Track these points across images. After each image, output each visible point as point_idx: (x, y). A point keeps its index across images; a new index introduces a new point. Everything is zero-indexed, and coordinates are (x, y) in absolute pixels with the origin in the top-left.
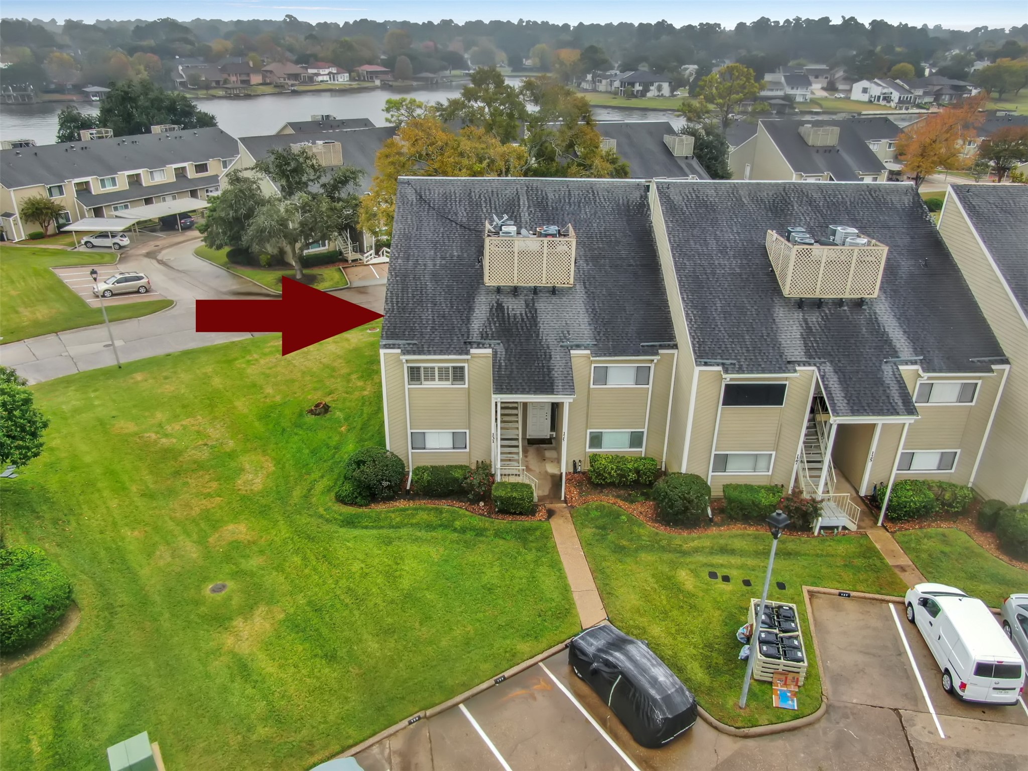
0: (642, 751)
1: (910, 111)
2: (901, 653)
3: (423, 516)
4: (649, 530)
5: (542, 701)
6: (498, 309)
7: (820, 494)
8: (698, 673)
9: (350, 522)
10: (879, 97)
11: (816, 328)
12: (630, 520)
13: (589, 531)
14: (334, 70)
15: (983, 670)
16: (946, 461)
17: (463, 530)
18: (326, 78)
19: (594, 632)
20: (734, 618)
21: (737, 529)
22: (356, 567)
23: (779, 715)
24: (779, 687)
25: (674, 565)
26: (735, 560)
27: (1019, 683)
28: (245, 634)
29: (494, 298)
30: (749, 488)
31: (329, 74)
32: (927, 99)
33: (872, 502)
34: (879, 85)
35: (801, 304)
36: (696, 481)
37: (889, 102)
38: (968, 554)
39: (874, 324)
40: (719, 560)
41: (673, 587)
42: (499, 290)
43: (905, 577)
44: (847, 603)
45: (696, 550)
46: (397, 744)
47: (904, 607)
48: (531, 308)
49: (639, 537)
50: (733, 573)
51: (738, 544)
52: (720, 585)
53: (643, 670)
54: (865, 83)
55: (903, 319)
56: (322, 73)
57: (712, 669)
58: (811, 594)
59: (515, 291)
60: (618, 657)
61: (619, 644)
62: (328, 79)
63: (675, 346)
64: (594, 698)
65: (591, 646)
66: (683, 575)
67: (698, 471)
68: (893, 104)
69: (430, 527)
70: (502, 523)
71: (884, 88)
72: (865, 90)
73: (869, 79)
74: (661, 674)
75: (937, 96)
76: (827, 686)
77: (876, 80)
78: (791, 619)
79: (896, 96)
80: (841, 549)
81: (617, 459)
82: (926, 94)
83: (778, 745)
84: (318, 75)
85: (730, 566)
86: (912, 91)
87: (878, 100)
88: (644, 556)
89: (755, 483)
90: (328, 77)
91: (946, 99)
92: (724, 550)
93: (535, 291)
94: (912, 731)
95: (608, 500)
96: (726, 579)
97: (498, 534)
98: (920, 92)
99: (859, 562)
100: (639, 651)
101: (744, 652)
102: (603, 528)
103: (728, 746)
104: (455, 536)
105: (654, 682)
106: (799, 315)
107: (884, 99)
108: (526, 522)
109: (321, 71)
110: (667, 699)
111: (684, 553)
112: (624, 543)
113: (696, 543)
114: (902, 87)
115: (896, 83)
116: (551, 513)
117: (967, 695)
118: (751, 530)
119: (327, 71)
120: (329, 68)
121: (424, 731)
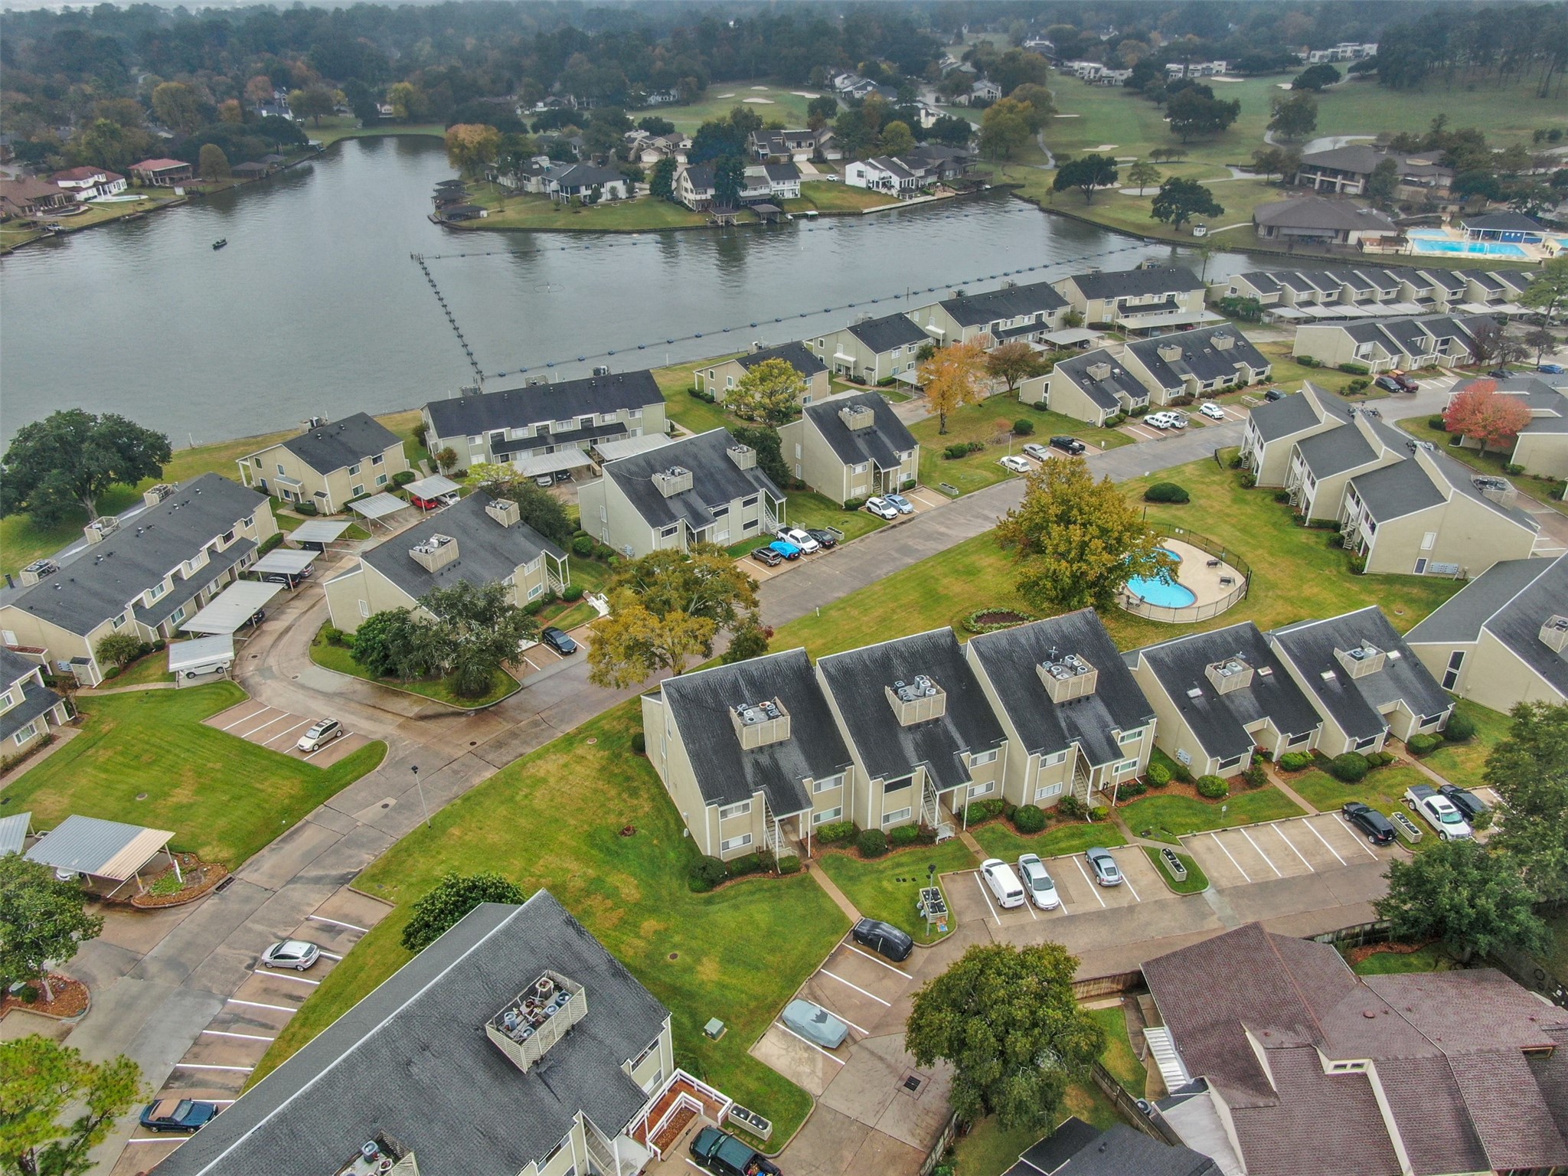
0: (896, 964)
1: (916, 200)
2: (982, 894)
3: (744, 887)
4: (861, 863)
5: (851, 958)
6: (757, 764)
7: (936, 827)
8: (908, 928)
9: (709, 902)
10: (878, 183)
11: (919, 741)
12: (849, 860)
13: (832, 872)
14: (102, 179)
15: (1010, 895)
16: (989, 788)
17: (769, 890)
18: (93, 192)
19: (863, 923)
20: (914, 899)
21: (900, 850)
22: (733, 925)
23: (942, 934)
24: (939, 924)
25: (880, 880)
26: (906, 869)
27: (1023, 896)
28: (708, 971)
29: (751, 756)
30: (902, 828)
31: (96, 185)
32: (931, 179)
33: (959, 817)
34: (875, 168)
35: (910, 728)
36: (876, 831)
37: (889, 189)
38: (1004, 836)
39: (946, 732)
40: (897, 871)
41: (883, 891)
42: (752, 751)
43: (978, 856)
44: (957, 877)
45: (885, 869)
46: (806, 992)
47: (980, 873)
48: (772, 757)
49: (857, 868)
50: (907, 876)
51: (904, 859)
52: (904, 884)
53: (890, 933)
54: (858, 166)
55: (958, 725)
56: (84, 186)
57: (913, 925)
58: (942, 877)
59: (761, 749)
60: (878, 931)
61: (876, 925)
62: (96, 194)
63: (853, 764)
64: (870, 950)
65: (865, 930)
66: (885, 884)
67: (876, 826)
68: (894, 192)
69: (752, 893)
70: (788, 879)
71: (881, 170)
72: (860, 174)
73: (863, 160)
74: (897, 933)
75: (939, 171)
76: (956, 918)
77: (870, 160)
78: (937, 894)
79: (896, 180)
80: (949, 849)
81: (832, 827)
82: (928, 173)
83: (944, 946)
84: (78, 190)
85: (904, 873)
86: (913, 172)
87: (878, 186)
88: (865, 879)
89: (904, 824)
90: (95, 189)
91: (949, 174)
92: (899, 865)
93: (771, 746)
94: (989, 926)
95: (833, 851)
96: (904, 880)
97: (788, 887)
98: (921, 172)
99: (959, 854)
100: (885, 926)
101: (922, 913)
102: (837, 868)
103: (927, 952)
104: (768, 894)
105: (896, 937)
106: (911, 736)
107: (884, 185)
108: (797, 876)
109: (82, 184)
110: (902, 941)
111: (882, 872)
112: (851, 874)
113: (885, 865)
114: (899, 167)
115: (894, 162)
116: (807, 867)
117: (1006, 906)
118: (907, 850)
119: (91, 181)
120: (93, 175)
121: (814, 984)
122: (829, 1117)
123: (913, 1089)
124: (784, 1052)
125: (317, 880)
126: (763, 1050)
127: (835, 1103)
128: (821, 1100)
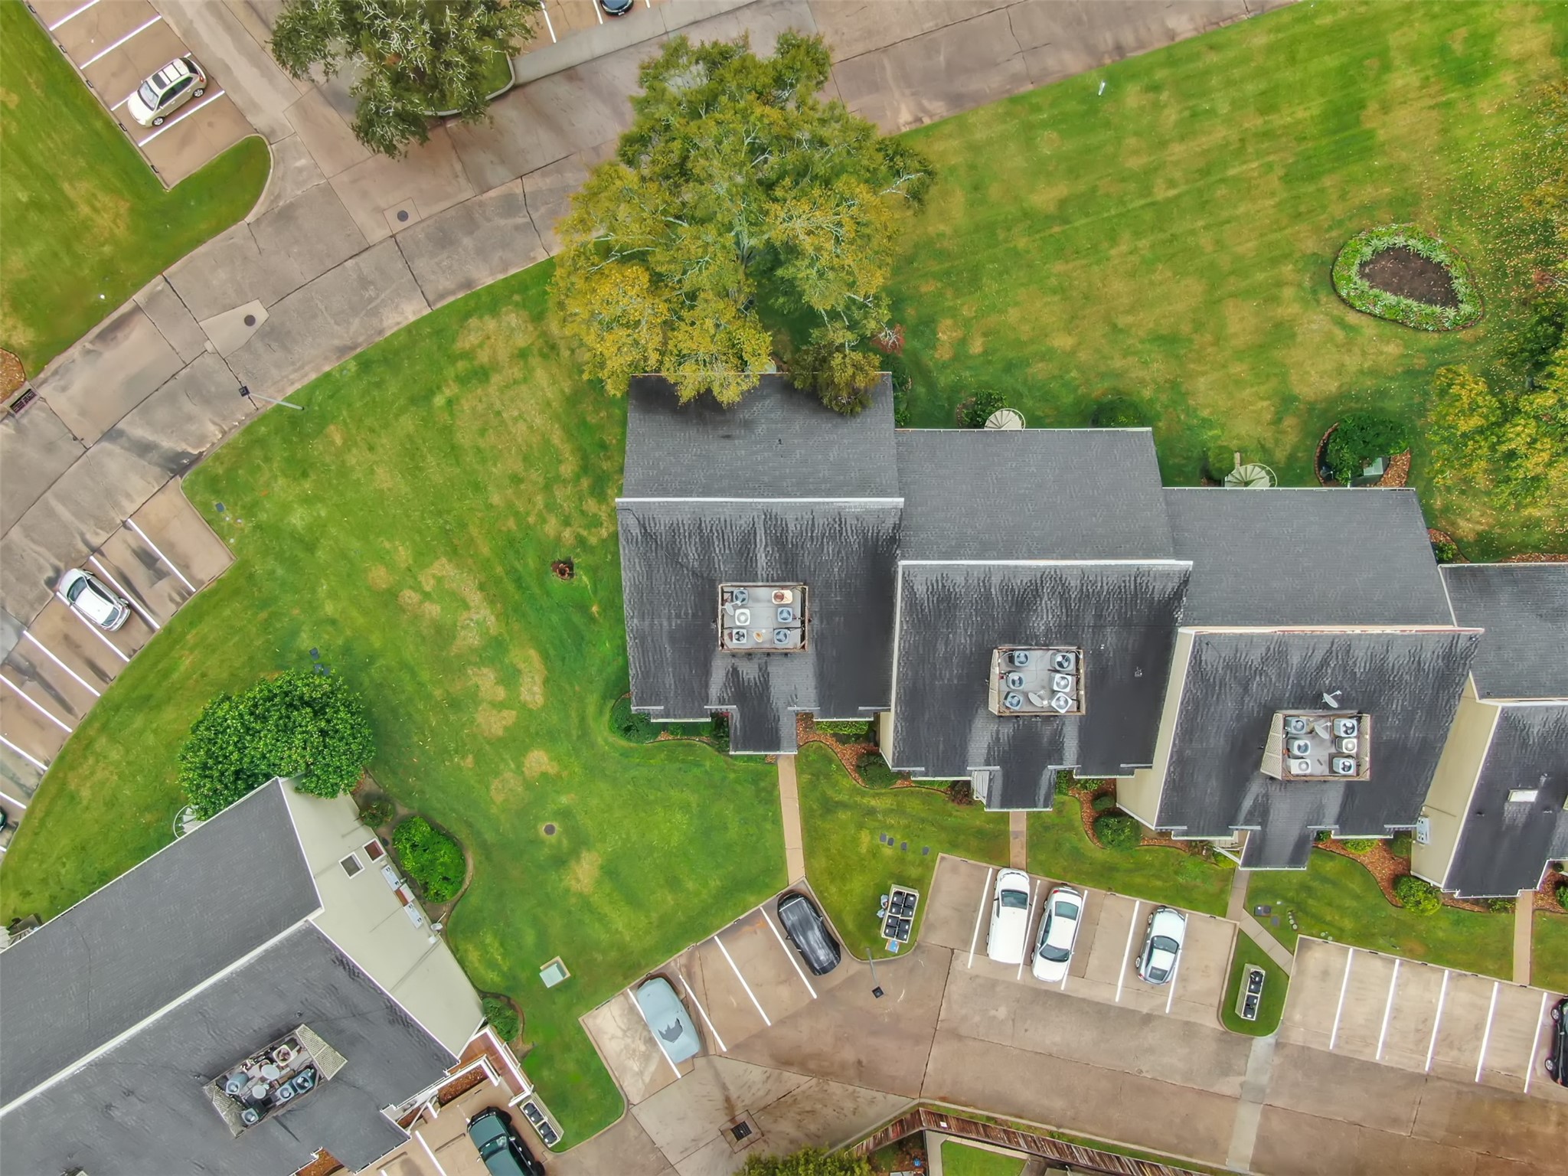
4: (851, 782)
5: (759, 936)
6: (734, 675)
9: (626, 756)
11: (1004, 737)
12: (839, 769)
13: (806, 778)
17: (711, 772)
25: (859, 826)
26: (903, 820)
28: (581, 876)
29: (729, 662)
35: (1000, 716)
39: (1058, 734)
41: (854, 849)
42: (733, 653)
45: (878, 806)
46: (683, 961)
48: (764, 670)
49: (842, 789)
50: (897, 836)
51: (913, 802)
52: (885, 849)
66: (863, 838)
76: (921, 934)
85: (898, 828)
92: (899, 810)
93: (769, 654)
96: (891, 842)
97: (738, 780)
103: (855, 968)
106: (993, 727)
111: (871, 811)
112: (830, 793)
113: (881, 799)
121: (697, 953)
122: (632, 1132)
123: (739, 1137)
124: (620, 1034)
125: (143, 449)
126: (599, 1021)
127: (647, 1117)
128: (634, 1110)
